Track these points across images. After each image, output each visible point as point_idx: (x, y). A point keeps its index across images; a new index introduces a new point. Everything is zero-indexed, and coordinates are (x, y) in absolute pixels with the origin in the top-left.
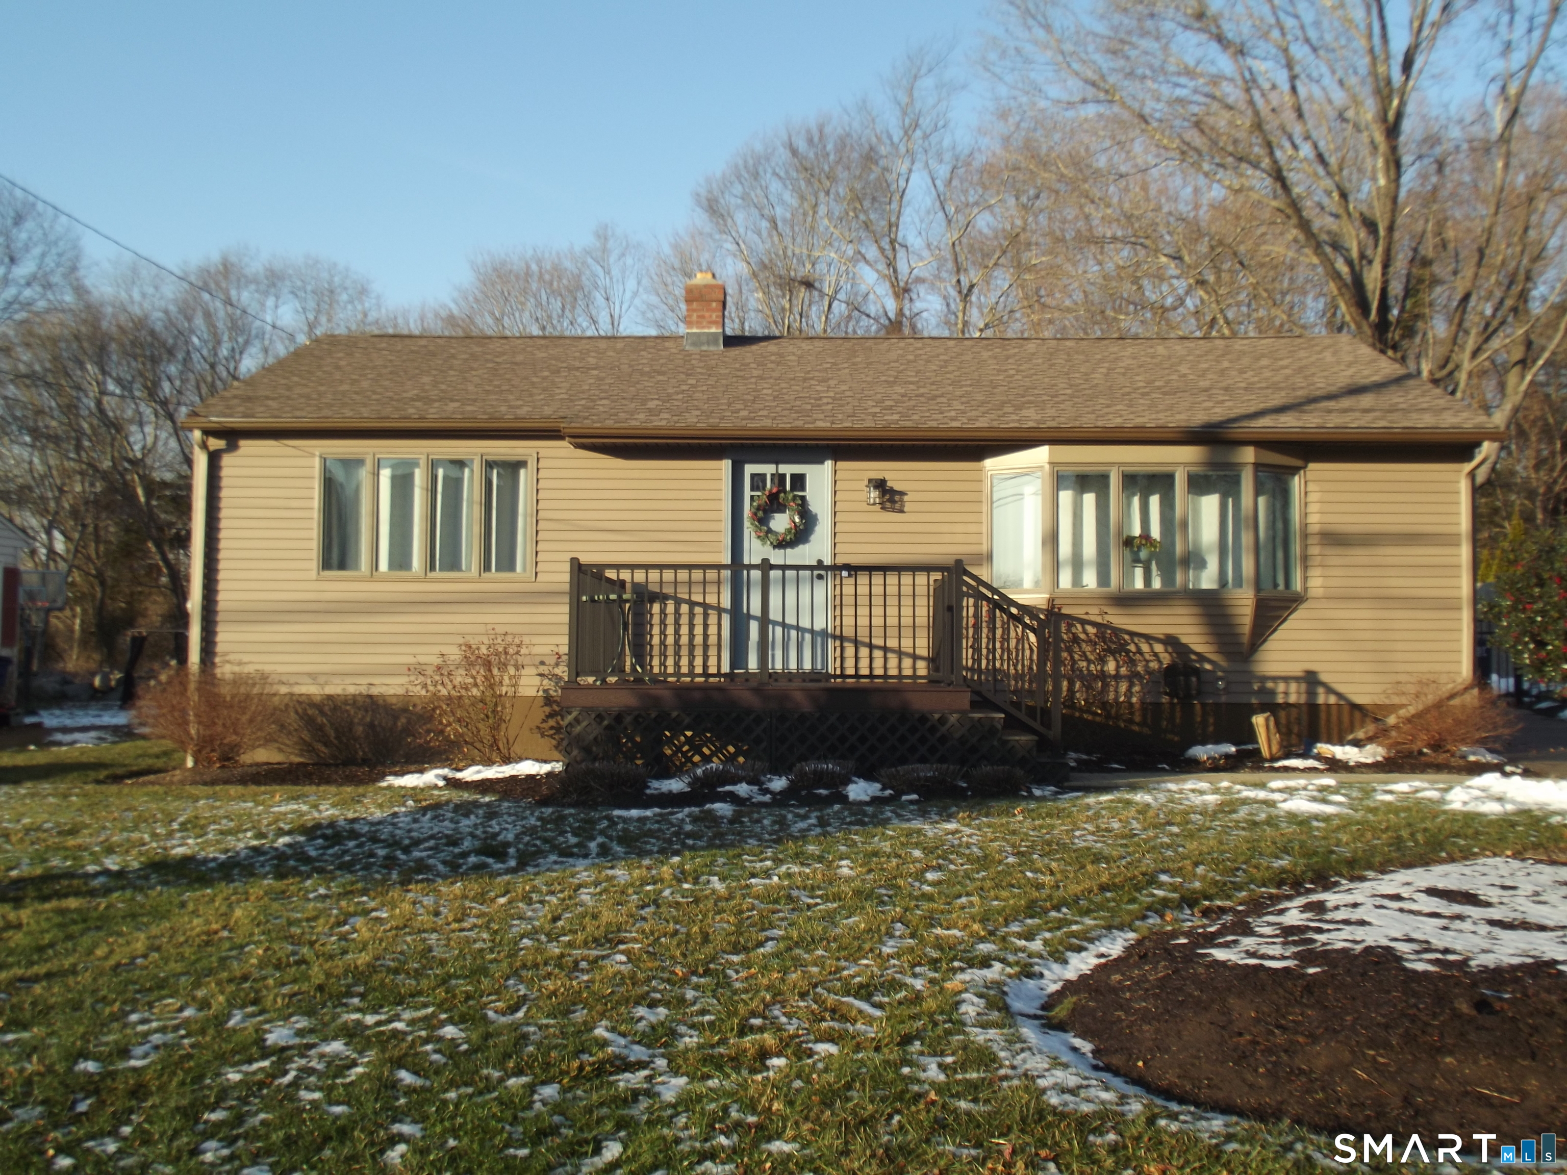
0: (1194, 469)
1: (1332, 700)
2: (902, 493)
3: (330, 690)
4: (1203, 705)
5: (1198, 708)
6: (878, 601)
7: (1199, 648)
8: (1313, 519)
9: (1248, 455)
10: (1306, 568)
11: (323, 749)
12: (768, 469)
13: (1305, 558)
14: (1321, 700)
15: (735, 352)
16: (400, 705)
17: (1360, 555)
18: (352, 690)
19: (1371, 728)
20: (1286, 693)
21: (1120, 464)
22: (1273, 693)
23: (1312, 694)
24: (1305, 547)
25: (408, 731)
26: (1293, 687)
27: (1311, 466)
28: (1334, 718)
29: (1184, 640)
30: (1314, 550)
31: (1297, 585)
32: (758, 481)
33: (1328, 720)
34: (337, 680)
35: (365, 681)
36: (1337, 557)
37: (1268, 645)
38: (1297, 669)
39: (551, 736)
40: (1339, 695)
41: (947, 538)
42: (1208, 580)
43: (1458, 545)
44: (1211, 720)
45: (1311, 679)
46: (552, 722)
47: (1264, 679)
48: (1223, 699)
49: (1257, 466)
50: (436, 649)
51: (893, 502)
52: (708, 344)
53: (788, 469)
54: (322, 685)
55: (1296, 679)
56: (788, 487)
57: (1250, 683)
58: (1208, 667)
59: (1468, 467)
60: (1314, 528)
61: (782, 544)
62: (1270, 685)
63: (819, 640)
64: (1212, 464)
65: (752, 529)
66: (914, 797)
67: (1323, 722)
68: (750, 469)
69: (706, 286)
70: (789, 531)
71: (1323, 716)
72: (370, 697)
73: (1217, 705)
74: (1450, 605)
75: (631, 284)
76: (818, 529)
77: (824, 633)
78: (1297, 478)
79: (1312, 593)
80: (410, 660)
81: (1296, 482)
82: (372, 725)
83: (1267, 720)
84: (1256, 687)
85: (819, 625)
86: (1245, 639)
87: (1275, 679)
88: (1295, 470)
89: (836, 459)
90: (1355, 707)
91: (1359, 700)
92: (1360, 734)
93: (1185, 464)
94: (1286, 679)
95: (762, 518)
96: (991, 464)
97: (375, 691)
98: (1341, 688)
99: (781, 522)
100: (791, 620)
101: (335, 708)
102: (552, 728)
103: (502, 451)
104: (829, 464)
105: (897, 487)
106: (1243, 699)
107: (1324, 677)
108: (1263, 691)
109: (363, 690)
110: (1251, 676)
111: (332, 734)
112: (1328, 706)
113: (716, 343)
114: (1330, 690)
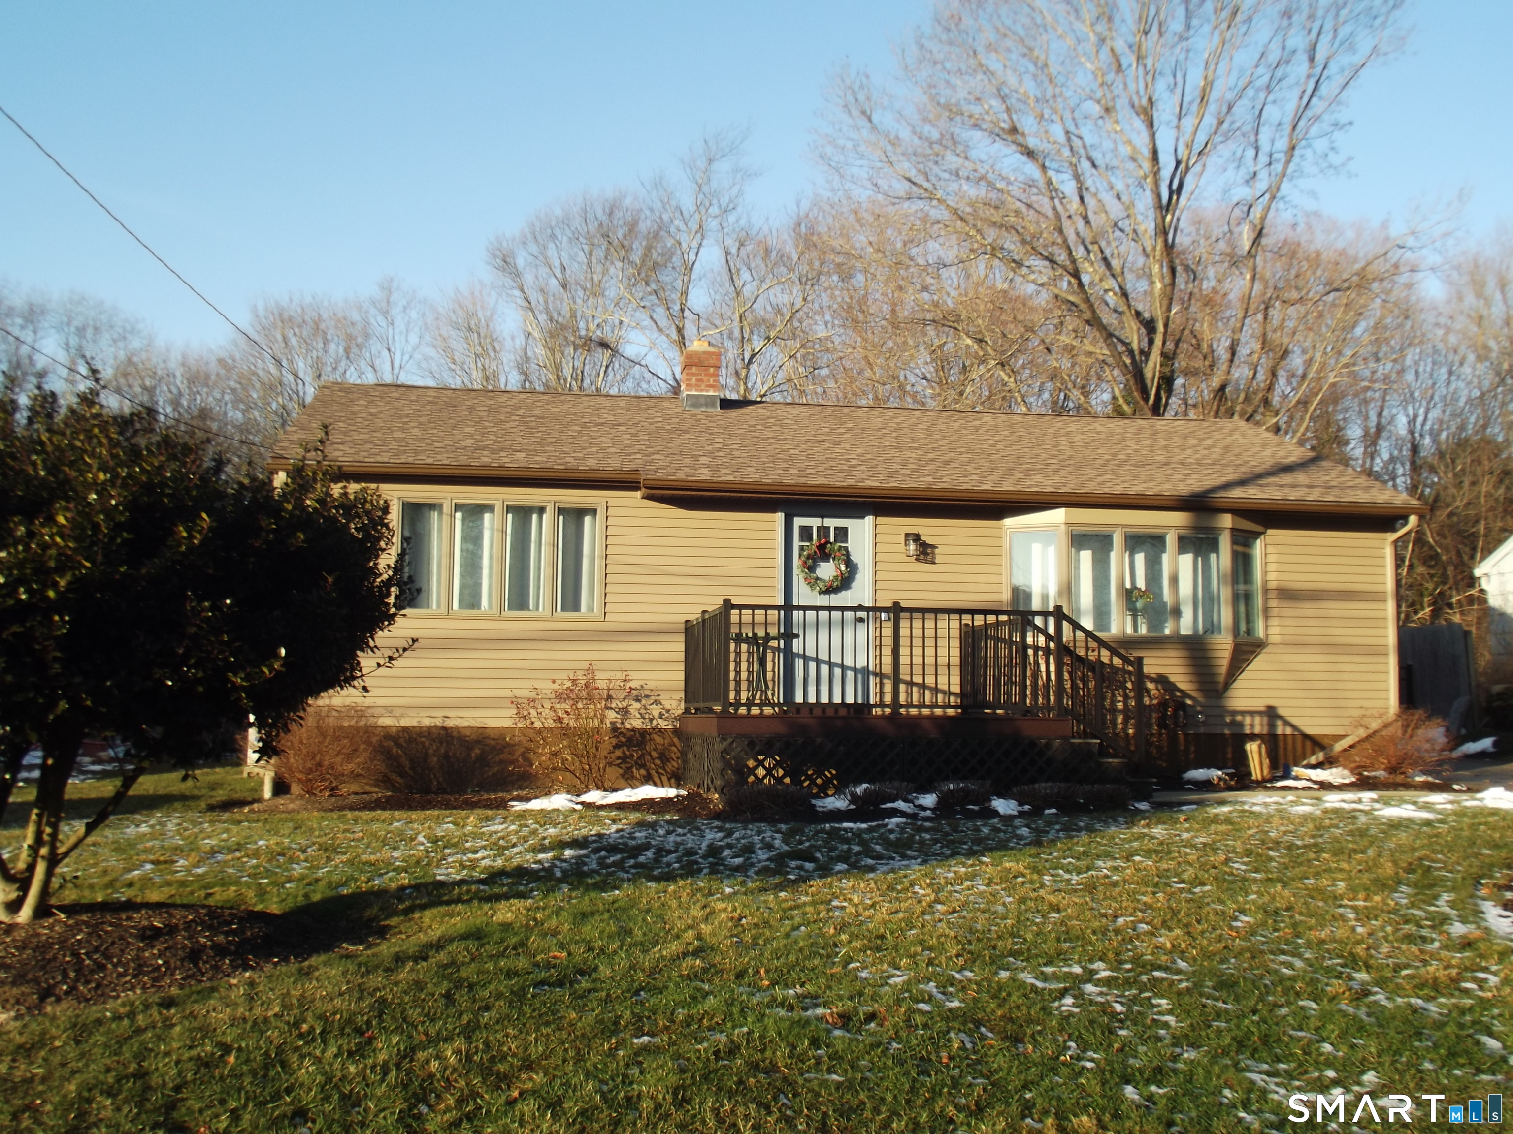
0: (1183, 532)
1: (1289, 731)
2: (933, 547)
3: (405, 723)
4: (1186, 735)
5: (1181, 737)
6: (917, 642)
7: (1182, 686)
8: (1272, 576)
9: (1227, 521)
10: (1266, 617)
11: (399, 779)
12: (814, 522)
13: (1266, 610)
14: (1279, 731)
15: (733, 414)
16: (474, 737)
17: (1308, 609)
18: (427, 722)
19: (1321, 756)
20: (1252, 725)
21: (1123, 526)
22: (1241, 725)
23: (1272, 726)
24: (1266, 600)
25: (482, 759)
26: (1257, 720)
27: (1270, 532)
28: (1290, 747)
29: (1172, 679)
30: (1273, 603)
31: (1260, 633)
32: (806, 532)
33: (1285, 749)
34: (412, 713)
35: (440, 713)
36: (1291, 610)
37: (1237, 684)
38: (1259, 704)
39: (618, 765)
40: (1293, 727)
41: (972, 587)
42: (1186, 626)
43: (1385, 601)
44: (1192, 749)
45: (1271, 713)
46: (618, 753)
47: (1234, 713)
48: (1202, 730)
49: (1233, 530)
50: (529, 684)
51: (925, 553)
52: (707, 405)
53: (832, 523)
54: (398, 718)
55: (1260, 713)
56: (832, 539)
57: (1223, 717)
58: (1189, 702)
59: (1392, 536)
60: (1272, 585)
61: (829, 590)
62: (1239, 718)
63: (860, 677)
64: (1196, 528)
65: (802, 576)
66: (1054, 811)
67: (1281, 751)
68: (799, 522)
69: (705, 353)
70: (836, 577)
71: (1281, 744)
72: (444, 728)
73: (1197, 735)
74: (1379, 652)
75: (413, 338)
76: (858, 577)
77: (866, 672)
78: (1258, 542)
79: (1273, 639)
80: (507, 693)
81: (1259, 544)
82: (446, 756)
83: (1260, 747)
84: (1228, 720)
85: (861, 663)
86: (1221, 679)
87: (1243, 713)
88: (1257, 535)
89: (876, 515)
90: (1306, 737)
91: (1309, 731)
92: (1313, 760)
93: (1177, 527)
94: (1252, 713)
95: (810, 567)
96: (1009, 522)
97: (449, 723)
98: (1294, 721)
99: (827, 571)
100: (836, 659)
101: (411, 740)
102: (619, 758)
103: (574, 499)
104: (869, 519)
105: (929, 541)
106: (1218, 730)
107: (1281, 712)
108: (1234, 723)
109: (439, 722)
110: (1224, 711)
111: (407, 764)
112: (1285, 736)
113: (713, 405)
114: (1287, 723)
